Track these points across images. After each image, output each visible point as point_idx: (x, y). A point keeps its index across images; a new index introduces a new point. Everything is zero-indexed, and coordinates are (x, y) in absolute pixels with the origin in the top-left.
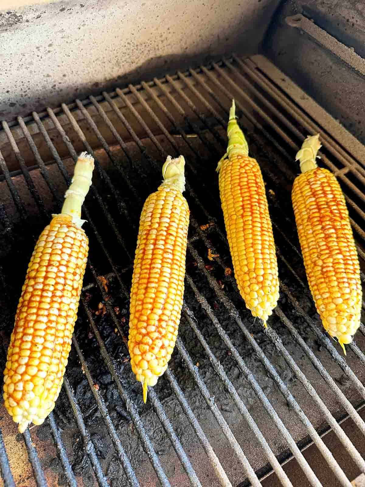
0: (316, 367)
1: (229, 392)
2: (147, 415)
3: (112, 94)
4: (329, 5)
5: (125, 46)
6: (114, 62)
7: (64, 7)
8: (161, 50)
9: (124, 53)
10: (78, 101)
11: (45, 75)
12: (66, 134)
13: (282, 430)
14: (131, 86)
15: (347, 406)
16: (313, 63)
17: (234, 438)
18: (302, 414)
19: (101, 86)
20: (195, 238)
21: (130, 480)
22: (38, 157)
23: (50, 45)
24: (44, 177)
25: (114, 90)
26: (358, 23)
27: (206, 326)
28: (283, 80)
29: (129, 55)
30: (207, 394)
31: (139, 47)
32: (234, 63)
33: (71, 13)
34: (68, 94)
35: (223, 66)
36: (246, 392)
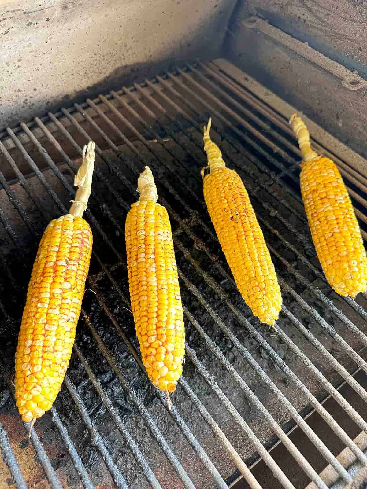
0: (307, 338)
1: (227, 370)
2: (149, 407)
3: (84, 105)
4: (280, 6)
5: (92, 57)
6: (82, 73)
7: (30, 21)
8: (126, 59)
9: (91, 64)
10: (51, 114)
11: (17, 90)
12: (42, 146)
13: (282, 400)
14: (101, 96)
15: (340, 370)
16: (272, 61)
17: (237, 412)
18: (300, 383)
19: (71, 98)
20: (179, 232)
21: (140, 465)
22: (17, 170)
23: (19, 60)
24: (24, 188)
25: (85, 101)
26: (309, 19)
27: (198, 317)
28: (246, 79)
29: (96, 65)
30: (206, 374)
31: (106, 58)
32: (198, 67)
33: (37, 27)
34: (39, 108)
35: (188, 70)
36: (243, 374)
